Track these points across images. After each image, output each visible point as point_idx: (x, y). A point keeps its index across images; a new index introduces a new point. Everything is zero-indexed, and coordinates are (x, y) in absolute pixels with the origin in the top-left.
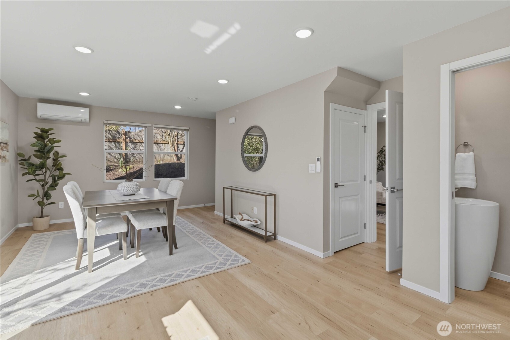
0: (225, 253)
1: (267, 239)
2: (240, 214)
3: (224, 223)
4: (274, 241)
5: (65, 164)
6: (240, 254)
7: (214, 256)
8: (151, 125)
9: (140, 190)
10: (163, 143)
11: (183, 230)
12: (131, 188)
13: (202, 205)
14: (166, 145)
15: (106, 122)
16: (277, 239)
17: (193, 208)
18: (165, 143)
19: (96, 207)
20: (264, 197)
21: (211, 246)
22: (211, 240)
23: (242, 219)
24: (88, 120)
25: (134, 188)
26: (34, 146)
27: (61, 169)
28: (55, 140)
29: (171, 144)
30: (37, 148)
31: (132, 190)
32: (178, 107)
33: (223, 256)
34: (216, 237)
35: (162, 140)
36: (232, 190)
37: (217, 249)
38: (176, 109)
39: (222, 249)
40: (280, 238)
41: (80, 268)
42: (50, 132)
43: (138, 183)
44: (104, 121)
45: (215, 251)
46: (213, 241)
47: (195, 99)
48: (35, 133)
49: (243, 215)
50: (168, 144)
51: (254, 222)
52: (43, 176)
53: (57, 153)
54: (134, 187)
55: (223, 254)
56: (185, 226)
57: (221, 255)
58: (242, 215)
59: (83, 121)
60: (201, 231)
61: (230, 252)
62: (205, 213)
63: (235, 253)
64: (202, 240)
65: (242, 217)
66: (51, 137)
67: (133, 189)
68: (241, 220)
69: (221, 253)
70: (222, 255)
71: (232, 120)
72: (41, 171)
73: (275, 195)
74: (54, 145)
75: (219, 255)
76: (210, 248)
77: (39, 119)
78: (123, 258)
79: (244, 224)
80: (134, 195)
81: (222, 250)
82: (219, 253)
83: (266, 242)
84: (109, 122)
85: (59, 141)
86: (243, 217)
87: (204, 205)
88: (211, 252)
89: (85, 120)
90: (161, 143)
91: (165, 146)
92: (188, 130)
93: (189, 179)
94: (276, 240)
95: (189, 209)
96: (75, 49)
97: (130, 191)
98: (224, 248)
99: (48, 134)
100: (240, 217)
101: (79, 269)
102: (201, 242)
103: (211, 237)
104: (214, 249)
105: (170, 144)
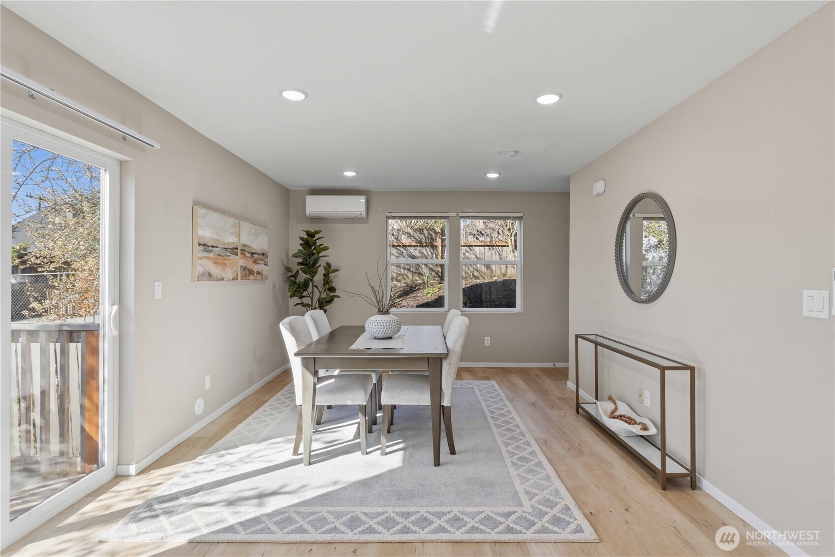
0: (546, 491)
1: (669, 483)
2: (610, 399)
3: (578, 413)
4: (690, 491)
5: (338, 281)
6: (580, 505)
7: (517, 493)
8: (454, 214)
9: (400, 328)
10: (499, 244)
11: (488, 415)
12: (382, 327)
13: (549, 365)
14: (504, 247)
15: (390, 215)
16: (700, 489)
17: (530, 369)
18: (503, 244)
19: (314, 358)
20: (658, 372)
21: (523, 466)
22: (529, 450)
23: (613, 412)
24: (364, 213)
25: (388, 327)
26: (296, 257)
27: (332, 289)
28: (321, 247)
29: (512, 246)
30: (300, 260)
31: (383, 331)
32: (493, 176)
33: (536, 498)
34: (544, 444)
35: (497, 240)
36: (597, 344)
37: (530, 477)
38: (488, 179)
39: (542, 480)
40: (707, 485)
41: (299, 453)
42: (317, 236)
43: (397, 318)
44: (387, 213)
45: (524, 480)
46: (533, 453)
47: (513, 154)
48: (301, 239)
49: (619, 403)
50: (508, 246)
51: (639, 427)
52: (310, 299)
53: (329, 265)
54: (388, 324)
55: (537, 492)
56: (495, 406)
57: (531, 495)
58: (615, 403)
59: (359, 216)
60: (521, 424)
61: (557, 493)
62: (548, 383)
63: (569, 501)
64: (512, 446)
65: (613, 406)
66: (318, 243)
67: (386, 327)
68: (613, 416)
69: (534, 491)
70: (536, 495)
71: (599, 187)
72: (306, 292)
73: (692, 370)
74: (320, 255)
75: (528, 493)
76: (517, 470)
77: (308, 218)
78: (360, 452)
79: (616, 426)
80: (390, 338)
81: (542, 482)
82: (531, 490)
83: (664, 490)
84: (394, 214)
85: (326, 249)
86: (616, 409)
87: (554, 365)
88: (514, 480)
89: (360, 214)
90: (497, 246)
91: (502, 250)
92: (520, 218)
93: (523, 312)
94: (696, 492)
95: (521, 369)
96: (282, 95)
97: (380, 331)
98: (548, 478)
99: (314, 239)
100: (610, 406)
101: (298, 455)
102: (507, 450)
103: (533, 442)
104: (524, 475)
105: (510, 246)
